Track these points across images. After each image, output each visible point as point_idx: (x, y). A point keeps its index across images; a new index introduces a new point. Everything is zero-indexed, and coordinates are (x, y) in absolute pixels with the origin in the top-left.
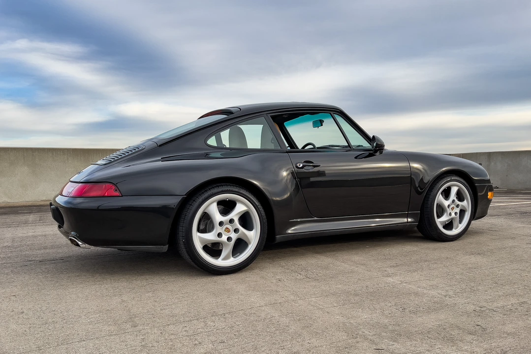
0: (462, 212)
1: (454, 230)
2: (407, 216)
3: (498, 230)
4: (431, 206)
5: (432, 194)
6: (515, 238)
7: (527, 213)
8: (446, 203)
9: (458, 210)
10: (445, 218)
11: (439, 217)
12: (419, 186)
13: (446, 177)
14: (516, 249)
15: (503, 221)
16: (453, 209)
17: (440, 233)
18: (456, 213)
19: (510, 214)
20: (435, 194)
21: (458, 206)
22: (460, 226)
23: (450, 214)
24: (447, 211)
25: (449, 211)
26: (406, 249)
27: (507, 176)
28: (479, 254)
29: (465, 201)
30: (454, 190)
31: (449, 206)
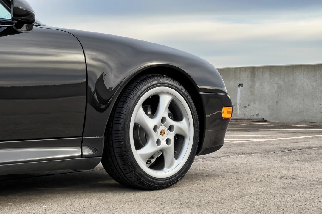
0: (179, 139)
1: (165, 169)
2: (81, 144)
3: (242, 171)
4: (124, 128)
5: (126, 107)
6: (263, 181)
7: (293, 149)
8: (150, 123)
9: (171, 136)
10: (149, 149)
11: (139, 146)
12: (96, 91)
13: (150, 78)
14: (259, 196)
15: (255, 160)
16: (162, 133)
17: (140, 174)
18: (168, 141)
19: (269, 151)
20: (131, 105)
21: (171, 128)
22: (176, 162)
23: (158, 142)
24: (152, 136)
25: (156, 136)
26: (77, 205)
27: (277, 102)
28: (199, 206)
29: (184, 121)
30: (165, 101)
31: (155, 128)
